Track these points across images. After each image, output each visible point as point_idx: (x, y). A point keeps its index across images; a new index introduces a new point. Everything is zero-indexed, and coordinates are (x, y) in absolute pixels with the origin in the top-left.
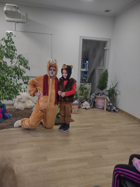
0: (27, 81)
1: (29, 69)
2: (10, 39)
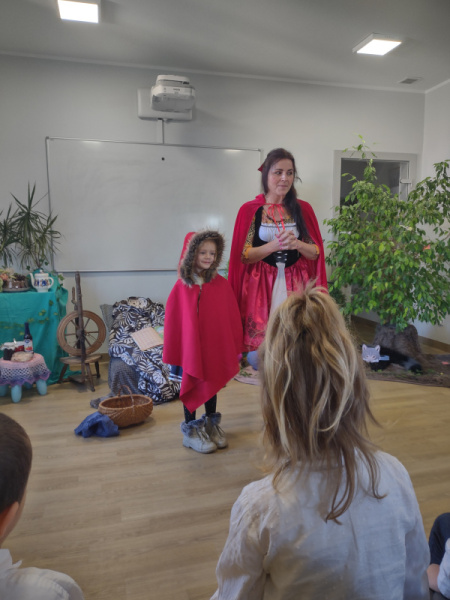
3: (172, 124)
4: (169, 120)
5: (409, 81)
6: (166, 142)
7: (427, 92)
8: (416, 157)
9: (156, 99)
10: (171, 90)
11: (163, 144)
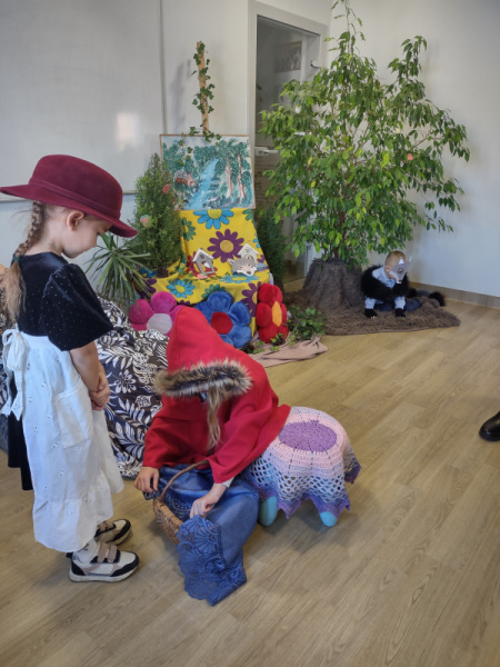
0: (448, 195)
1: (467, 158)
2: (412, 60)
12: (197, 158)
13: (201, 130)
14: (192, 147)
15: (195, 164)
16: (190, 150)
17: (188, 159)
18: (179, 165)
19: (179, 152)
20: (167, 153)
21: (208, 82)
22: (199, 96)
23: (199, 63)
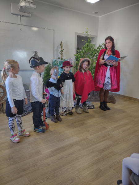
3: (24, 18)
4: (23, 16)
5: (96, 13)
6: (22, 24)
7: (100, 17)
8: (96, 37)
9: (21, 7)
10: (28, 5)
11: (21, 25)
12: (59, 63)
13: (61, 58)
14: (59, 61)
15: (59, 65)
16: (58, 62)
17: (57, 63)
18: (55, 65)
19: (56, 62)
20: (53, 62)
21: (63, 49)
22: (61, 52)
23: (61, 45)
